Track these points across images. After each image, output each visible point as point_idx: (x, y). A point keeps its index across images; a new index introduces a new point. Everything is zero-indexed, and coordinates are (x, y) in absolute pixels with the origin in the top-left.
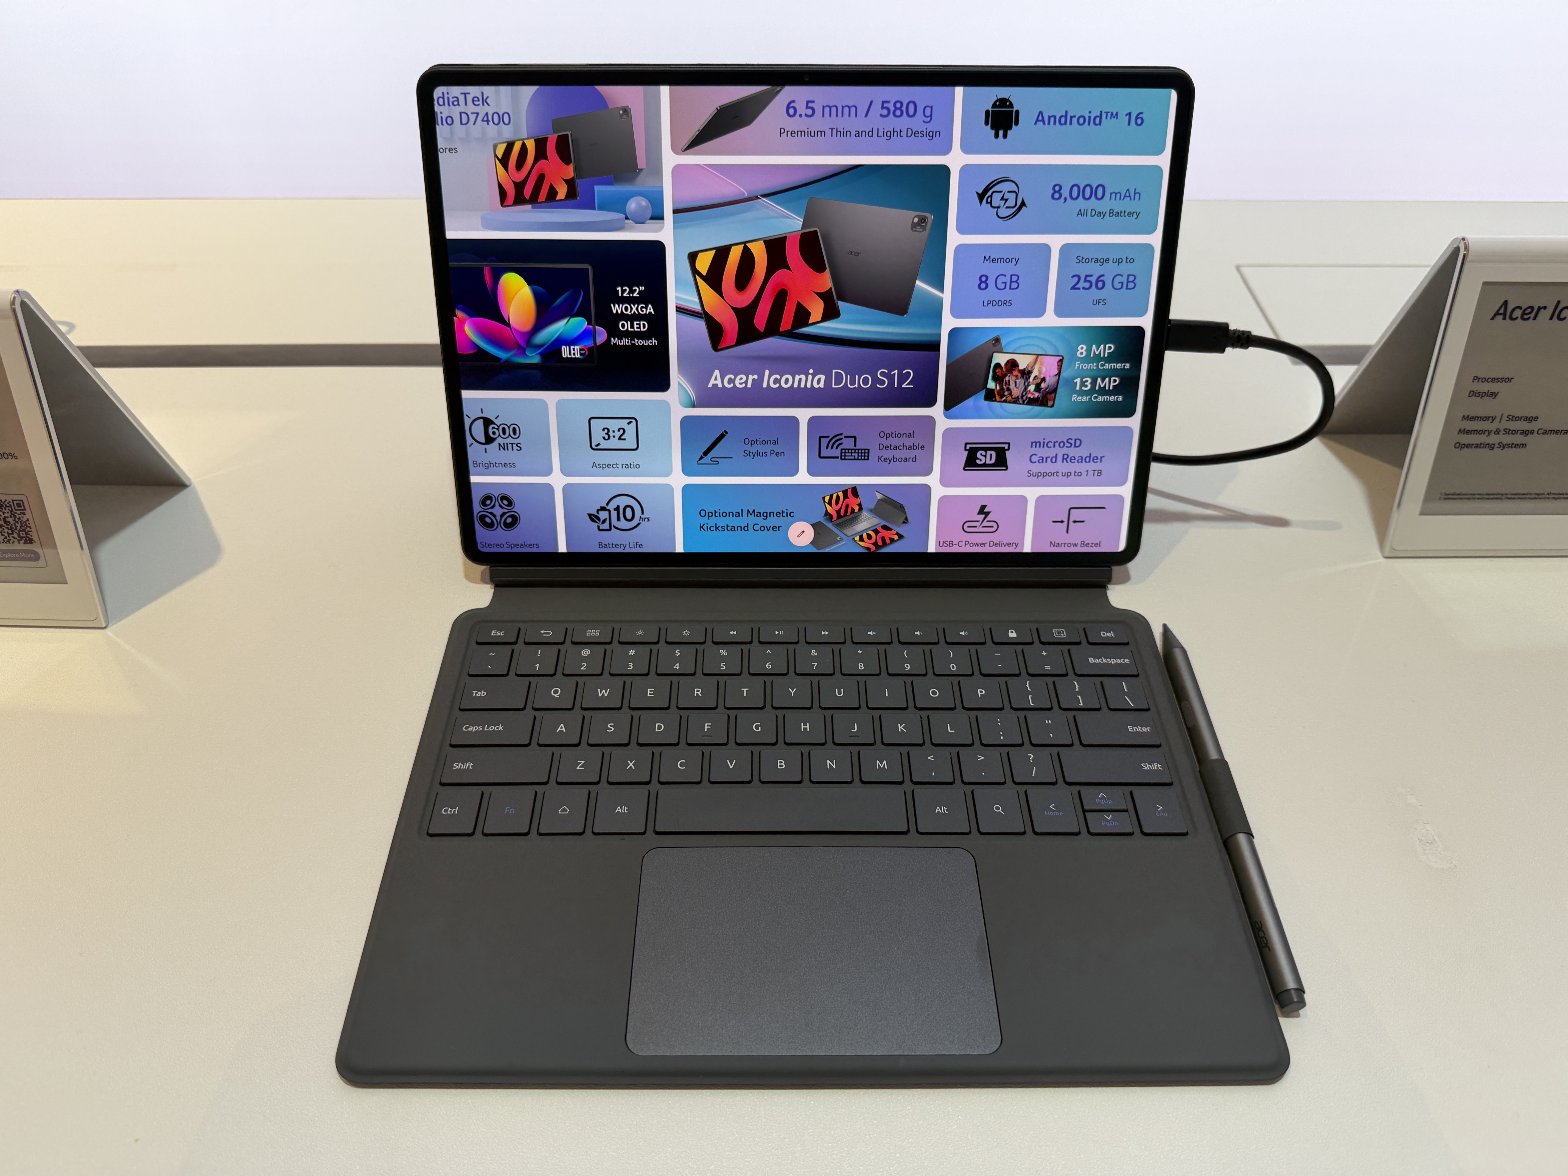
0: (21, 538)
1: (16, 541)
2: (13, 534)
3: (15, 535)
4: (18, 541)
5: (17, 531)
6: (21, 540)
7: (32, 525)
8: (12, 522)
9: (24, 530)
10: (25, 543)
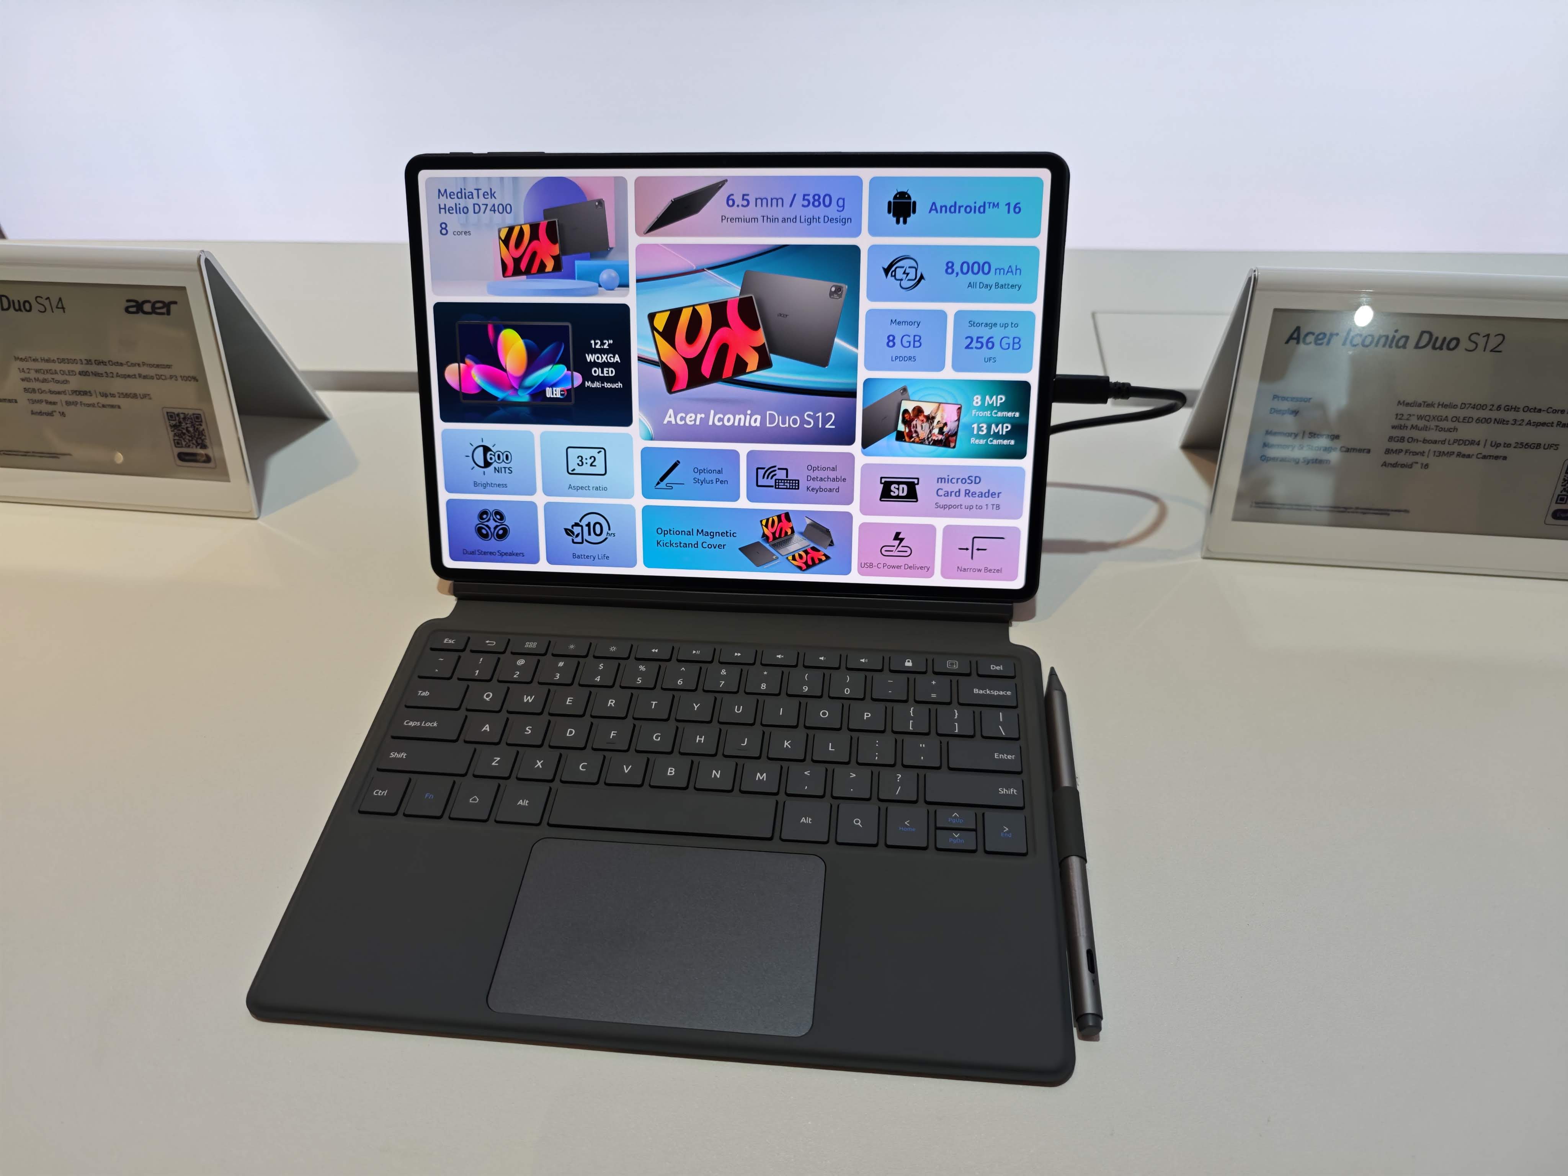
0: (198, 444)
1: (194, 446)
2: (192, 441)
3: (194, 442)
4: (196, 447)
5: (195, 439)
6: (198, 446)
7: (206, 434)
8: (192, 431)
9: (200, 438)
10: (201, 448)
